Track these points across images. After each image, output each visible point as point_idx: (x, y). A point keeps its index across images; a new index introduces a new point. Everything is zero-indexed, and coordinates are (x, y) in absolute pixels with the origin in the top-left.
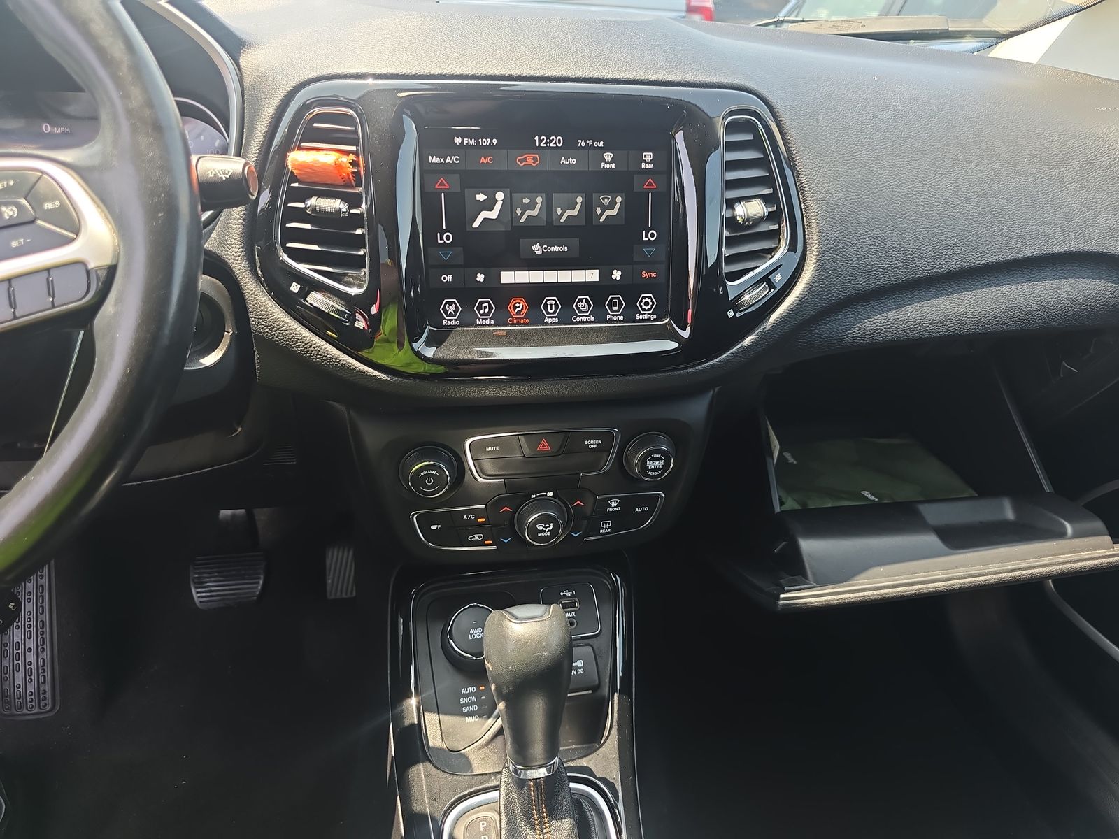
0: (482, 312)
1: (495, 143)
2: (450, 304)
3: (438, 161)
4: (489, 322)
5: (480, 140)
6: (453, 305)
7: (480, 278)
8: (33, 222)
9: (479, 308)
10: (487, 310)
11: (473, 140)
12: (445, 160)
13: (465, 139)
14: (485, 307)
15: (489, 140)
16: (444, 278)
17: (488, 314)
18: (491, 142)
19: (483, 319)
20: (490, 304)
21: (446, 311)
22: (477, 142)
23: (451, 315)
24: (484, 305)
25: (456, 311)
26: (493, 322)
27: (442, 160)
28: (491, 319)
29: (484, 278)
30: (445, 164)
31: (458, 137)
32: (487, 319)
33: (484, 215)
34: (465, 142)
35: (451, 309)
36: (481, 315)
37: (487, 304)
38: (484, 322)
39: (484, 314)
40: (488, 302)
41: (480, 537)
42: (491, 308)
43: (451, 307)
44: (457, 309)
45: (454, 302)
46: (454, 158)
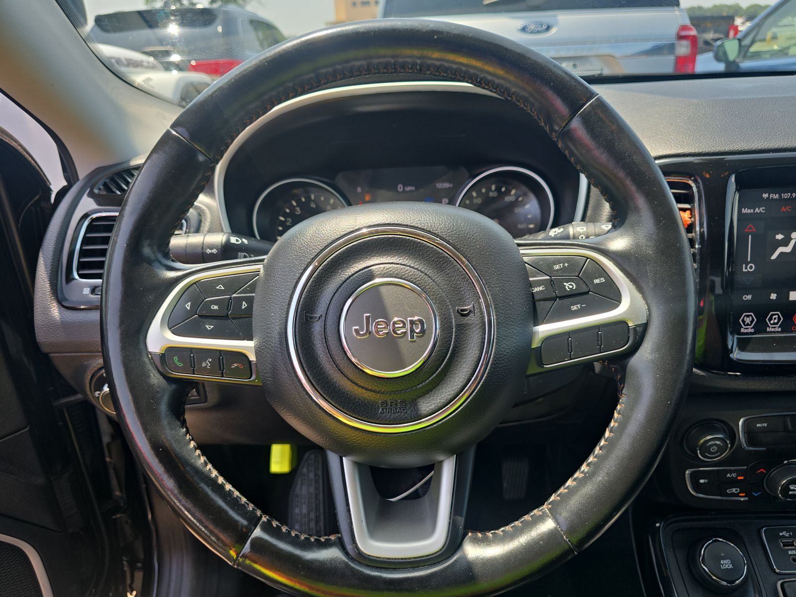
0: (772, 322)
1: (794, 196)
2: (748, 316)
3: (749, 211)
4: (777, 329)
5: (783, 195)
6: (751, 317)
7: (773, 296)
8: (587, 293)
9: (770, 319)
10: (776, 321)
11: (777, 195)
12: (754, 211)
13: (771, 195)
14: (775, 319)
15: (790, 194)
16: (745, 298)
17: (777, 324)
18: (791, 195)
19: (772, 327)
20: (779, 317)
21: (743, 321)
22: (781, 196)
23: (748, 325)
24: (774, 317)
25: (752, 322)
26: (780, 329)
27: (752, 211)
28: (779, 327)
29: (776, 297)
30: (754, 213)
31: (766, 194)
32: (775, 327)
33: (781, 249)
34: (771, 197)
35: (748, 320)
36: (771, 324)
37: (776, 316)
38: (773, 330)
39: (774, 324)
40: (778, 314)
41: (736, 491)
42: (779, 319)
43: (748, 318)
44: (753, 320)
45: (751, 315)
46: (761, 209)
